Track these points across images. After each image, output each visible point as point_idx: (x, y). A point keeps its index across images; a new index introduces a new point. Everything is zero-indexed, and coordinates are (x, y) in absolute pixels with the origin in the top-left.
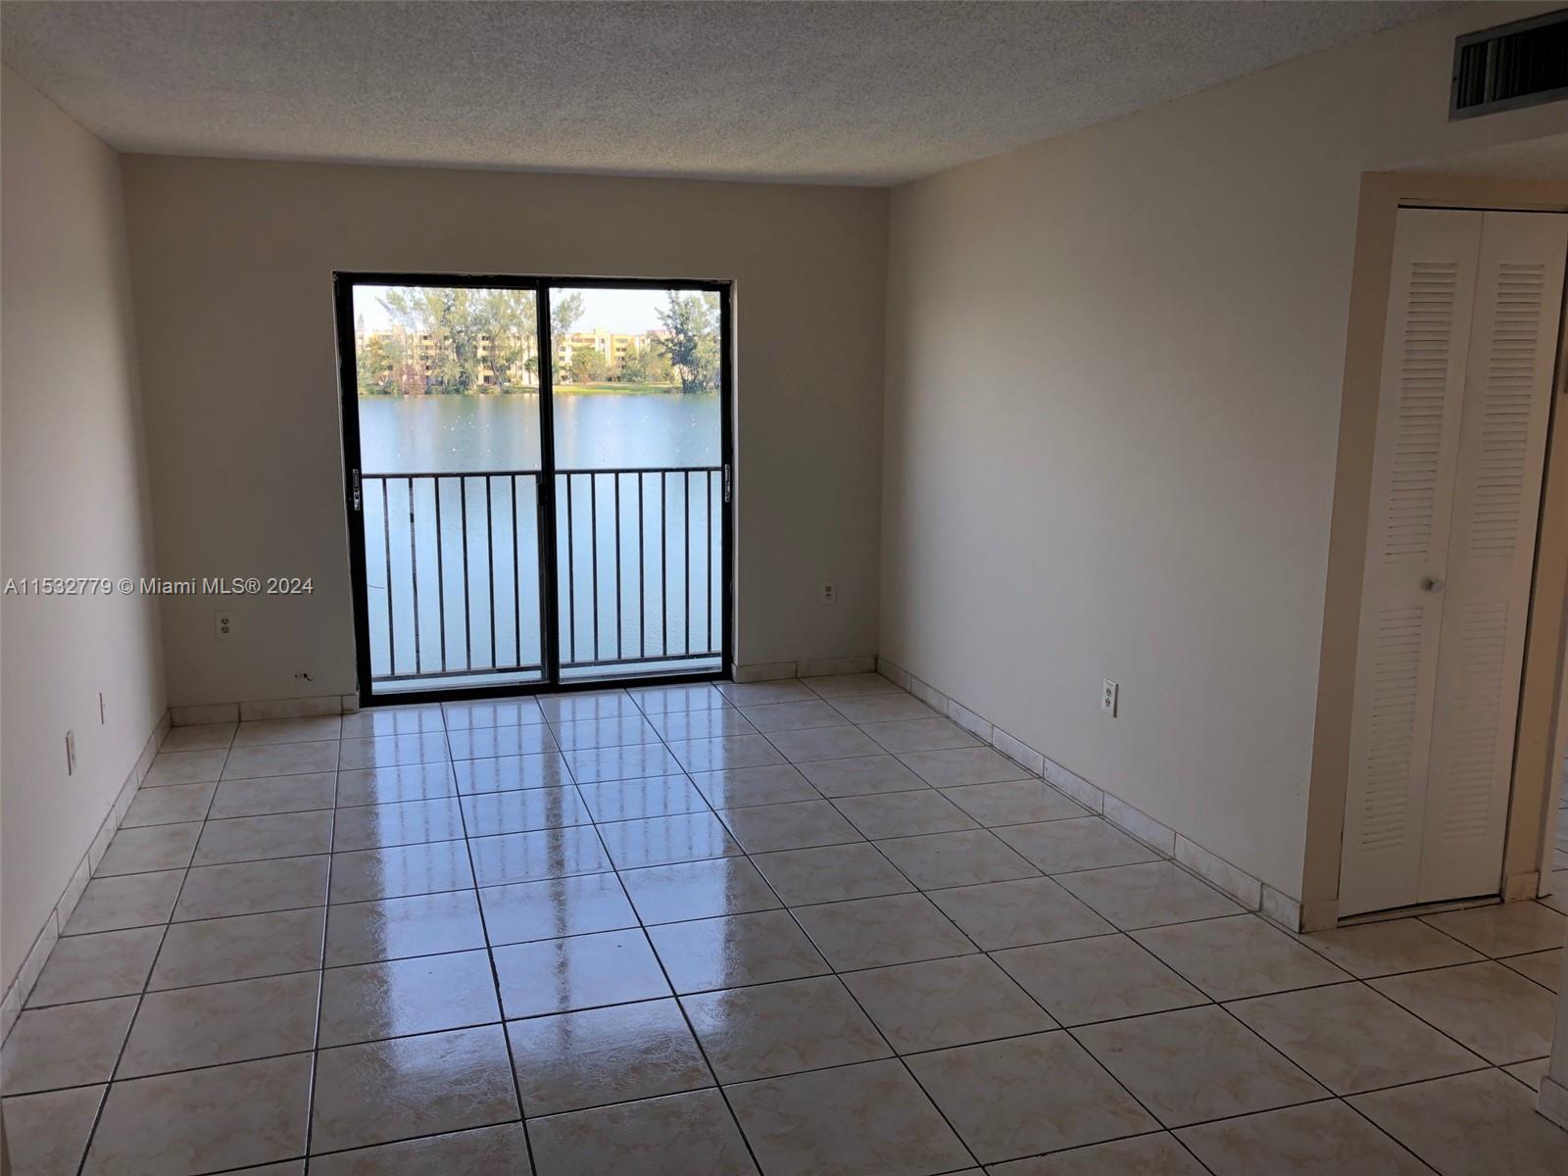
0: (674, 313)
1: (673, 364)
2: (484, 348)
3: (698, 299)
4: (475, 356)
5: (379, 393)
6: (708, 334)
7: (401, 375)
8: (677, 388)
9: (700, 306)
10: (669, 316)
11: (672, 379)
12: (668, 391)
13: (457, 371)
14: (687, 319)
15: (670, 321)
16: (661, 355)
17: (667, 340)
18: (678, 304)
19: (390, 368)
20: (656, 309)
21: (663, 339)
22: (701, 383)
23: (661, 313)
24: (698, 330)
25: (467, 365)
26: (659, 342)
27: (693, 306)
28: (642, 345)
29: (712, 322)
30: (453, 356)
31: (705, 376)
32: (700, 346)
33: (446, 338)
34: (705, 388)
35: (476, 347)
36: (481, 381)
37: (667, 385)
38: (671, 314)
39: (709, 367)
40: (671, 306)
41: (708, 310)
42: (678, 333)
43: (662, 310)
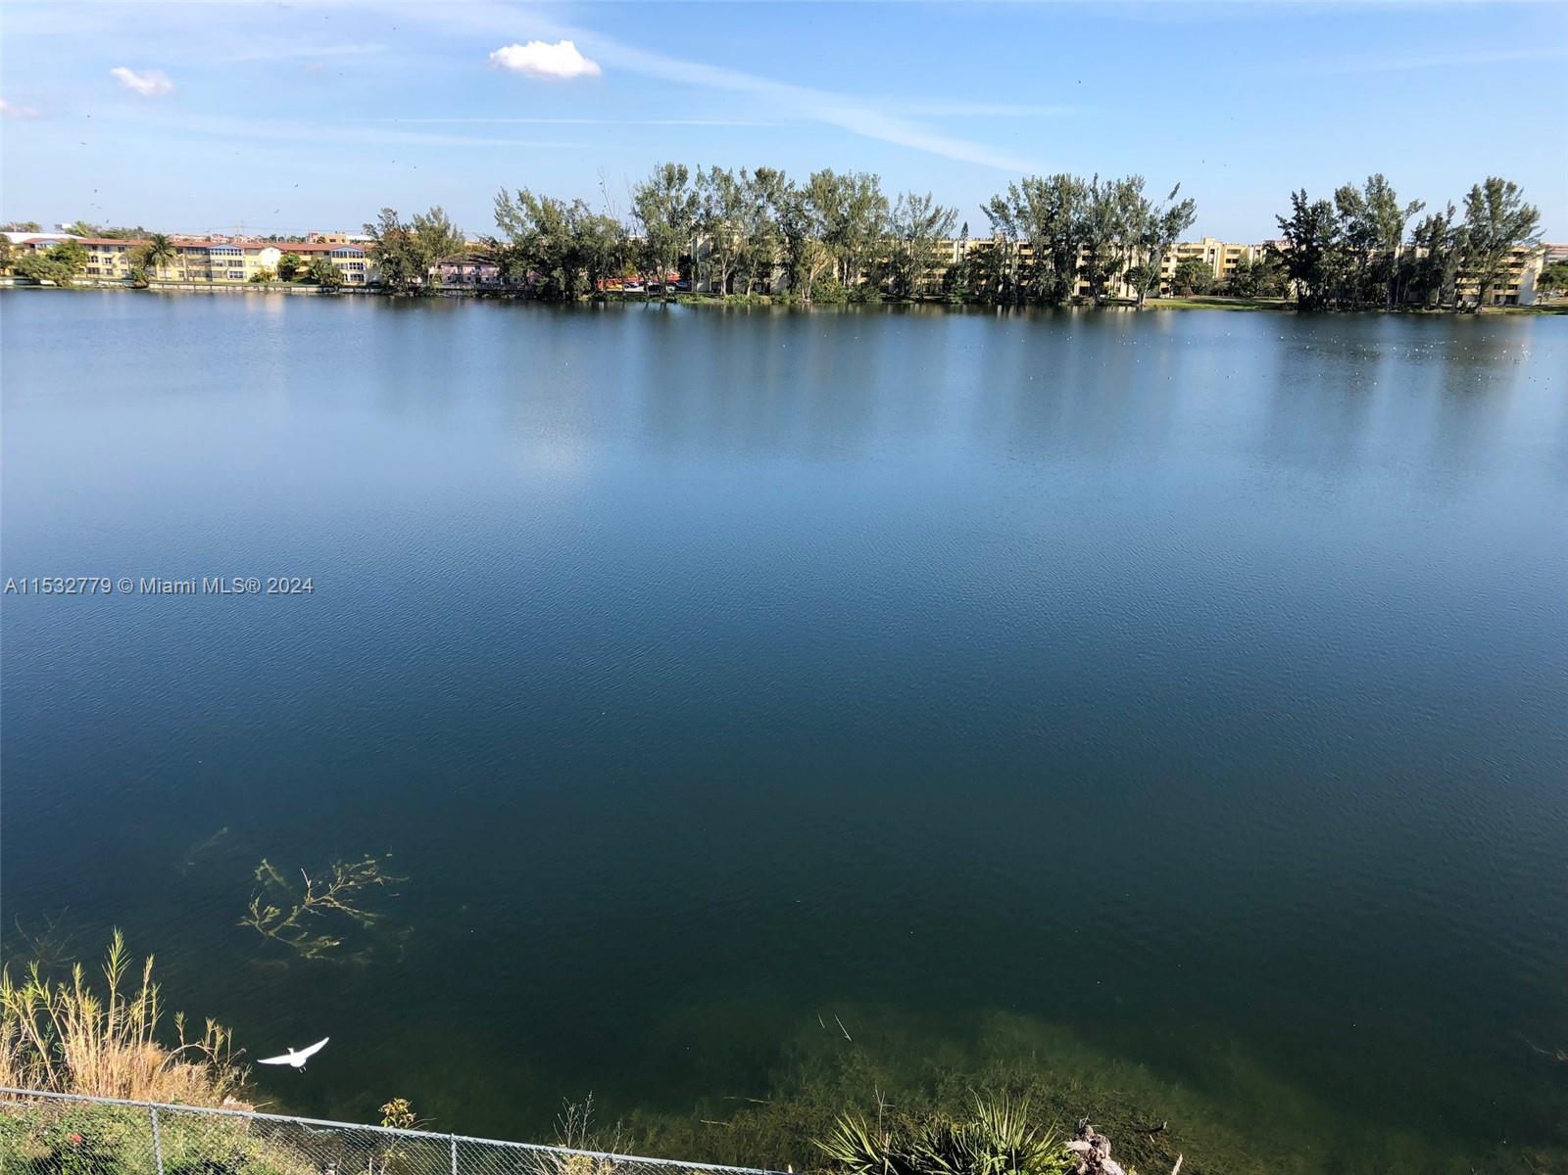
0: (1299, 220)
1: (1289, 279)
2: (1084, 258)
3: (1329, 204)
4: (1074, 265)
5: (974, 302)
6: (1338, 244)
7: (997, 286)
8: (1291, 304)
9: (1330, 211)
10: (1291, 224)
11: (1287, 294)
12: (1279, 307)
13: (1053, 281)
14: (1314, 227)
15: (1292, 230)
16: (1277, 268)
17: (1286, 251)
18: (1304, 210)
19: (987, 277)
20: (1277, 216)
21: (1281, 248)
22: (1321, 298)
23: (1282, 221)
24: (1325, 240)
25: (1063, 276)
26: (1277, 253)
27: (1322, 212)
28: (1257, 256)
29: (1344, 230)
30: (1050, 265)
31: (1325, 291)
32: (1325, 258)
33: (1046, 247)
34: (1325, 305)
35: (1075, 257)
36: (1076, 292)
37: (1280, 300)
38: (1295, 222)
39: (1334, 281)
40: (1296, 213)
41: (1341, 217)
42: (1299, 244)
43: (1284, 218)
